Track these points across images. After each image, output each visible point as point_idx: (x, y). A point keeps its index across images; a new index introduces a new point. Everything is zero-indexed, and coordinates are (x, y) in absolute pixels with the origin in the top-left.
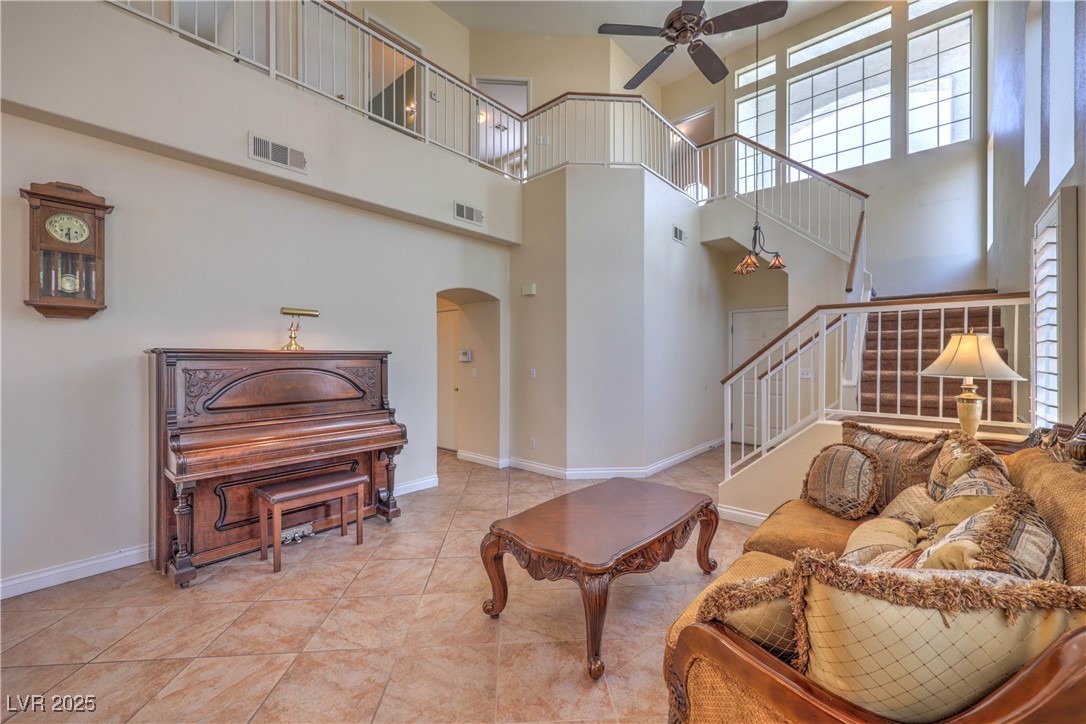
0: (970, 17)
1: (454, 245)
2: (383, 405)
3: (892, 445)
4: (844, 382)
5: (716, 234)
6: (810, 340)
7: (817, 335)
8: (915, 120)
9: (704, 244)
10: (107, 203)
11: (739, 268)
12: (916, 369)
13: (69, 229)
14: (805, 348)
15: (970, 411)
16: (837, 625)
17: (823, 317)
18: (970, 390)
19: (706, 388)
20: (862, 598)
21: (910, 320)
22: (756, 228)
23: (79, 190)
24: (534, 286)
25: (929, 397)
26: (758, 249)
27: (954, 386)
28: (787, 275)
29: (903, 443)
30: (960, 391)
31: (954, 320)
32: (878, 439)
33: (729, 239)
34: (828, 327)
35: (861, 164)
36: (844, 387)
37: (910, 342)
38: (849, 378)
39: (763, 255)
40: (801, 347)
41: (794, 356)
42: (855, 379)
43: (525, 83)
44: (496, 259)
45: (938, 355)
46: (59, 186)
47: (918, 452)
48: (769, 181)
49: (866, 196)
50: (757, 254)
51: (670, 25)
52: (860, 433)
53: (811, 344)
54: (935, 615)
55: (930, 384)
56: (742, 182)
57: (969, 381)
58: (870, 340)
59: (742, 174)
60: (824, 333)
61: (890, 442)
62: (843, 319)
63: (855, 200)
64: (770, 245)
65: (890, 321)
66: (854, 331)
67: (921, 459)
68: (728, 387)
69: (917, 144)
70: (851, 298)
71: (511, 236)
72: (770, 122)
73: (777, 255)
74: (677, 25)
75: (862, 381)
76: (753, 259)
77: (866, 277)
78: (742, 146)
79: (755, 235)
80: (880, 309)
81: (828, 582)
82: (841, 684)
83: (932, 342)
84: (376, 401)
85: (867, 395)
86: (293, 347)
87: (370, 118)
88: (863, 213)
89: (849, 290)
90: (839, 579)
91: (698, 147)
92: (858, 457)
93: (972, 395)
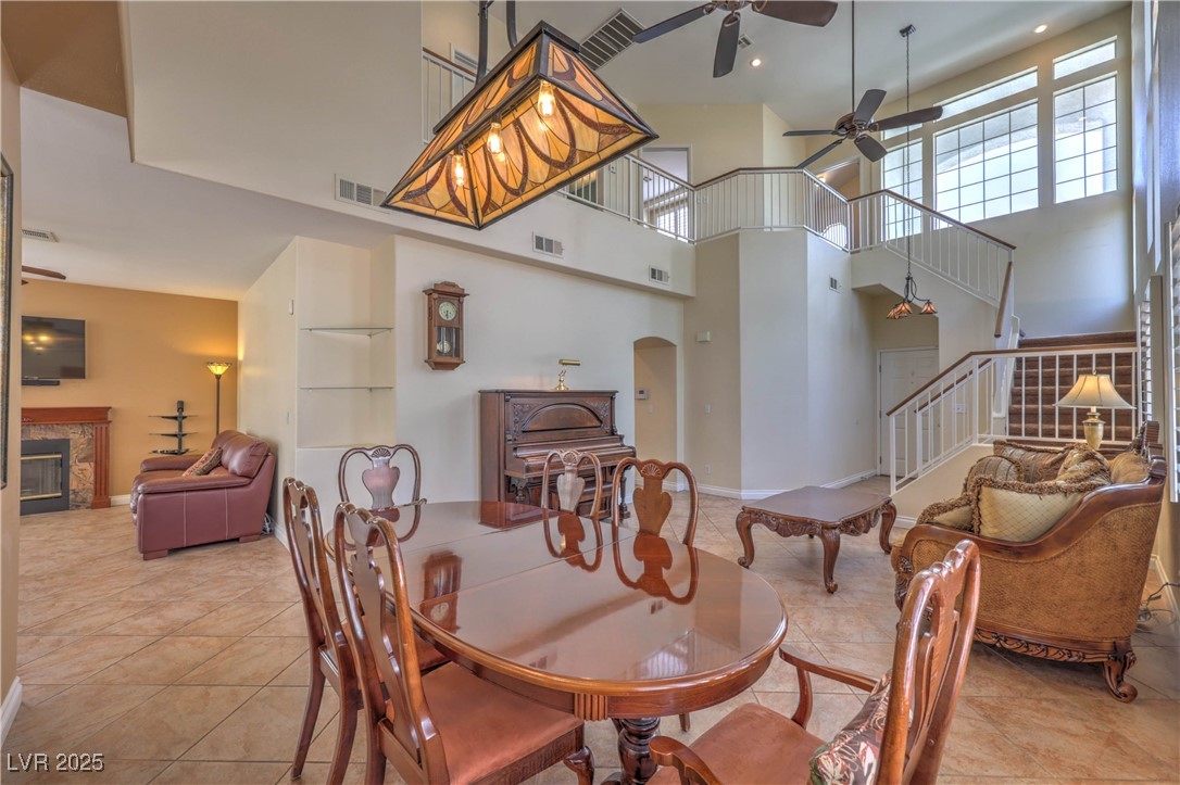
0: (1115, 76)
1: (644, 301)
2: (613, 432)
3: (1032, 456)
4: (994, 414)
5: (867, 281)
6: (965, 377)
7: (971, 373)
8: (1063, 171)
9: (855, 290)
10: (466, 292)
11: (892, 313)
12: (1054, 402)
13: (446, 310)
14: (960, 384)
15: (1093, 431)
16: (993, 504)
17: (977, 360)
18: (1094, 416)
19: (857, 424)
20: (1004, 491)
21: (1049, 362)
22: (908, 279)
23: (454, 285)
24: (708, 333)
25: (1065, 427)
26: (910, 297)
27: (1083, 414)
28: (937, 318)
29: (1040, 454)
30: (1087, 417)
31: (1085, 361)
32: (1021, 452)
33: (880, 285)
34: (980, 367)
35: (1008, 212)
36: (995, 418)
37: (1049, 380)
38: (999, 411)
39: (915, 301)
40: (957, 383)
41: (951, 390)
42: (1004, 413)
43: (687, 149)
44: (673, 310)
45: (1070, 389)
46: (446, 284)
47: (1049, 460)
48: (918, 229)
49: (1014, 248)
50: (909, 302)
51: (841, 126)
52: (1007, 448)
53: (966, 380)
54: (1037, 497)
55: (1066, 415)
56: (892, 227)
57: (1094, 409)
58: (1017, 377)
59: (892, 220)
60: (977, 372)
61: (1030, 453)
62: (993, 362)
63: (1003, 251)
64: (921, 294)
65: (1032, 363)
66: (1002, 370)
67: (1053, 464)
68: (893, 418)
69: (1065, 193)
70: (999, 344)
71: (687, 290)
72: (917, 171)
73: (929, 303)
74: (847, 126)
75: (1010, 414)
76: (907, 306)
77: (1015, 320)
78: (892, 201)
79: (907, 286)
80: (1024, 355)
81: (990, 486)
82: (996, 530)
83: (1067, 381)
84: (608, 429)
85: (1015, 425)
86: (563, 388)
87: (569, 198)
88: (1010, 264)
89: (998, 336)
90: (994, 485)
91: (848, 201)
92: (1006, 463)
93: (1095, 420)
